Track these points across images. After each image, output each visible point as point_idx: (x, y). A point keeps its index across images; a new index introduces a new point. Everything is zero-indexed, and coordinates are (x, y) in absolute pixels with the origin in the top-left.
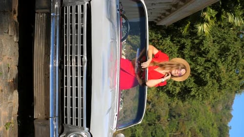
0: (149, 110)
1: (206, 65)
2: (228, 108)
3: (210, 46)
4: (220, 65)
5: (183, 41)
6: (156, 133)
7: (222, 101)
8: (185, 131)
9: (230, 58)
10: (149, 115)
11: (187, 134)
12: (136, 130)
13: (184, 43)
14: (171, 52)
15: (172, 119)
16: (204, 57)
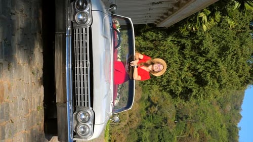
0: (155, 112)
1: (206, 65)
2: (237, 108)
3: (210, 45)
4: (220, 64)
5: (183, 41)
6: (163, 135)
7: (231, 101)
8: (193, 133)
9: (229, 57)
10: (155, 118)
11: (195, 136)
12: (142, 133)
13: (184, 44)
14: (172, 53)
15: (179, 122)
16: (204, 57)
